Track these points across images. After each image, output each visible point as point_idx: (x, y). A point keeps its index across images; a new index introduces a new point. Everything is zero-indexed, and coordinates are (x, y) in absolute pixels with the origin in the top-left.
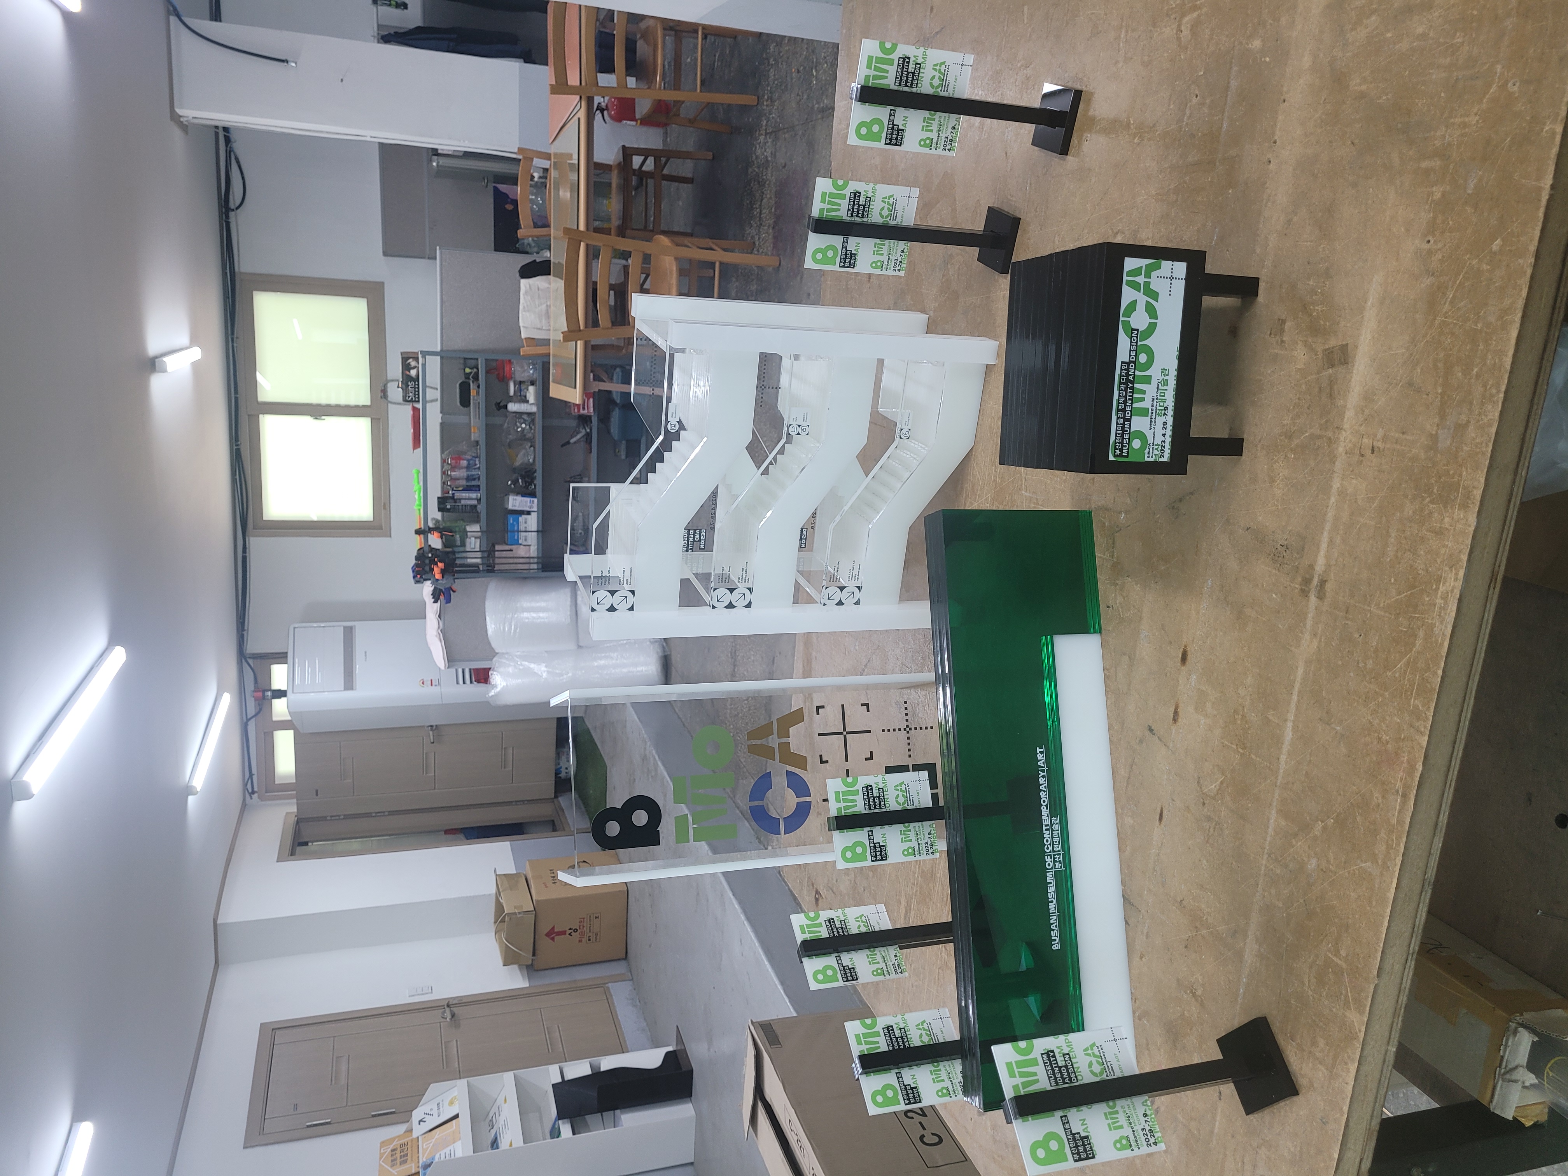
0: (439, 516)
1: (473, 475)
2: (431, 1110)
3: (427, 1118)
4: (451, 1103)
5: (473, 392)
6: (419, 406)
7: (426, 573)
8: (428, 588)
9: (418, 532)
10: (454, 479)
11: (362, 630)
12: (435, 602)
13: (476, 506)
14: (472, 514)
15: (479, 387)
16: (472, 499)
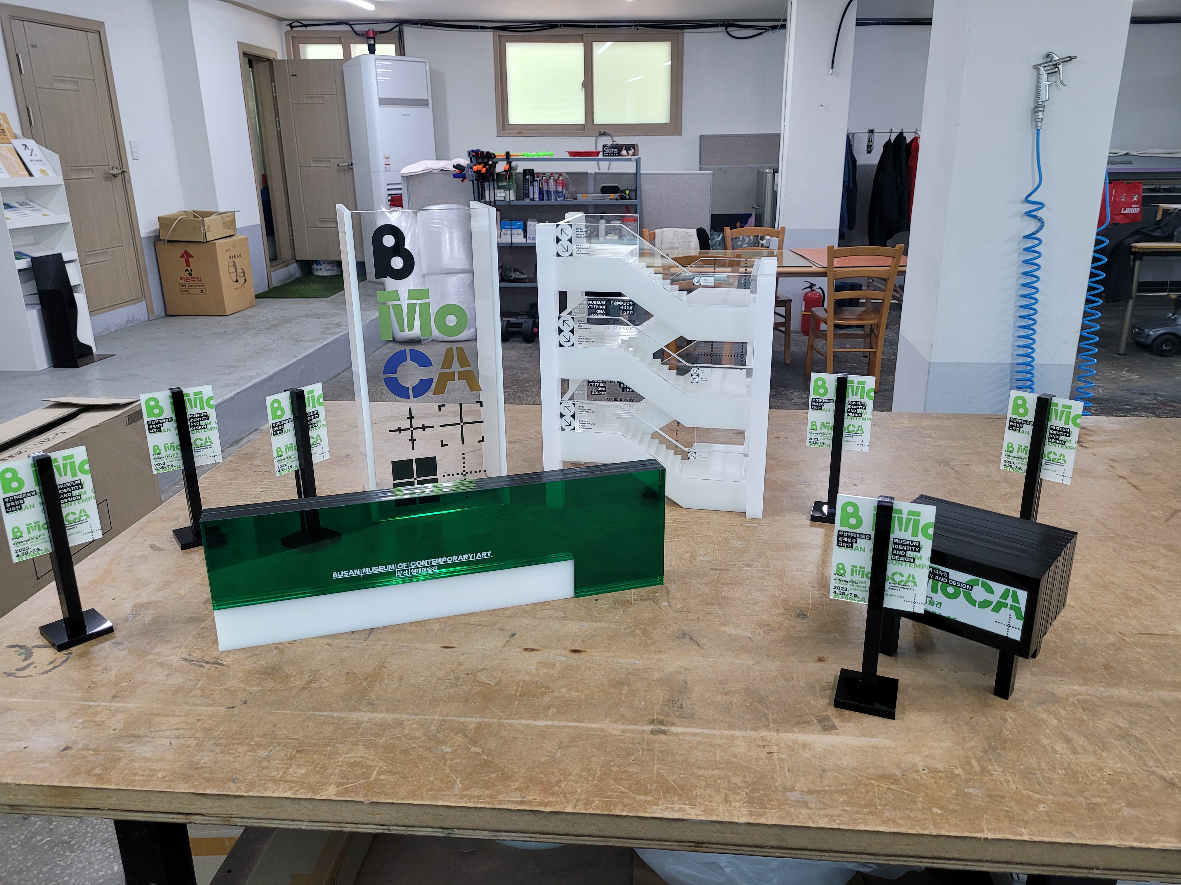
0: (520, 170)
1: (551, 195)
2: (36, 155)
3: (28, 152)
4: (42, 171)
5: (612, 196)
6: (601, 156)
7: (477, 160)
8: (465, 161)
9: (508, 154)
10: (547, 181)
11: (428, 112)
12: (454, 167)
13: (528, 197)
14: (523, 194)
15: (616, 199)
16: (533, 194)
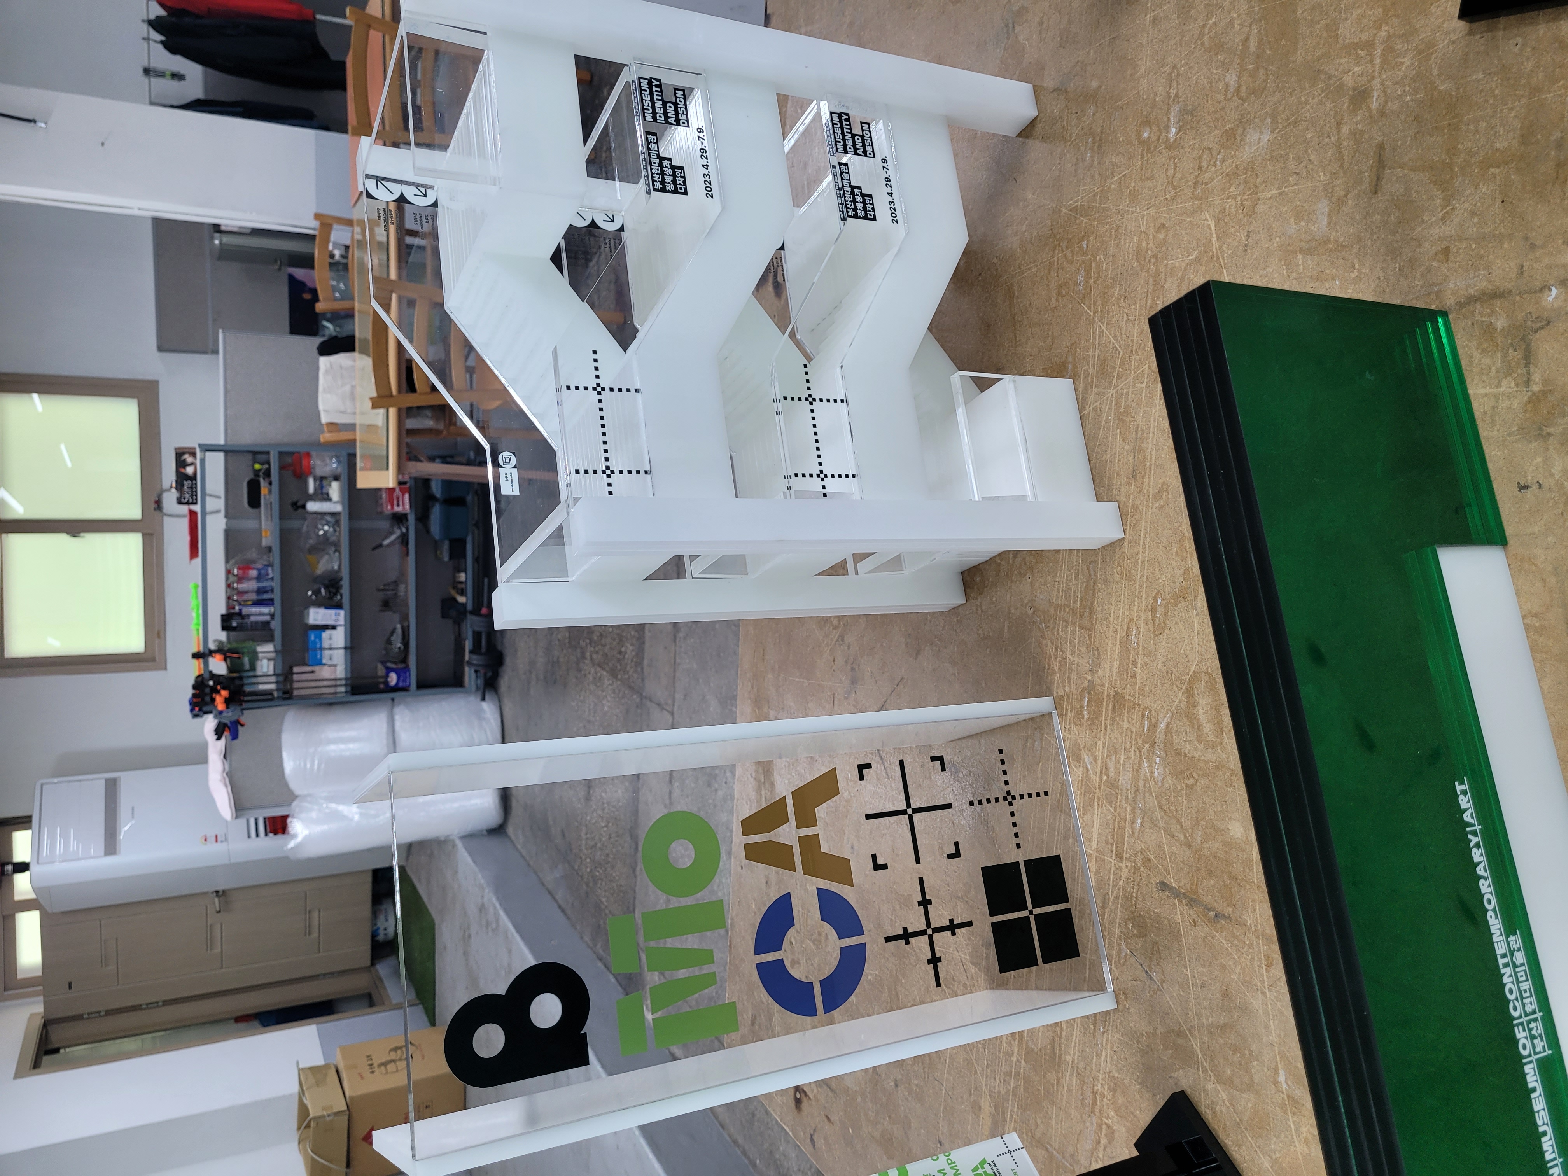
0: (223, 636)
1: (264, 587)
5: (264, 491)
6: (197, 508)
7: (206, 704)
8: (210, 723)
9: (196, 656)
10: (241, 593)
11: (128, 781)
12: (219, 738)
13: (267, 623)
14: (264, 632)
15: (270, 484)
16: (264, 614)
